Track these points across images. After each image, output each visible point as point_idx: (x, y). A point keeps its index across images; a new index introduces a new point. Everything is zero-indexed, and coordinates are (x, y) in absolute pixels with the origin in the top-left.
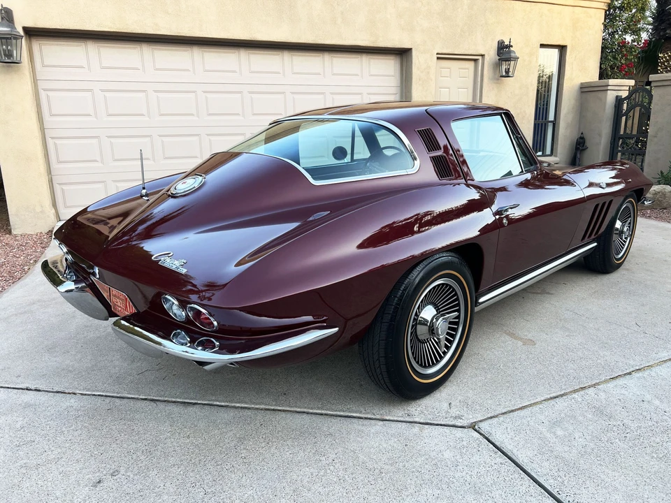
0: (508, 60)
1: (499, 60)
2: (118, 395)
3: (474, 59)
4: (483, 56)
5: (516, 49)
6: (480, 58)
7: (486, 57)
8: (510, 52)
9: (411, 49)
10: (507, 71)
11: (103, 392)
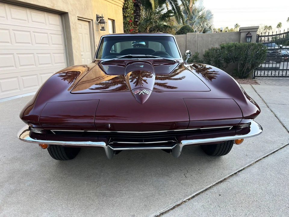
0: (104, 23)
1: (99, 23)
2: (204, 189)
3: (89, 22)
4: (92, 20)
5: (105, 19)
6: (91, 21)
7: (93, 20)
8: (103, 20)
9: (68, 13)
10: (103, 28)
11: (194, 192)
